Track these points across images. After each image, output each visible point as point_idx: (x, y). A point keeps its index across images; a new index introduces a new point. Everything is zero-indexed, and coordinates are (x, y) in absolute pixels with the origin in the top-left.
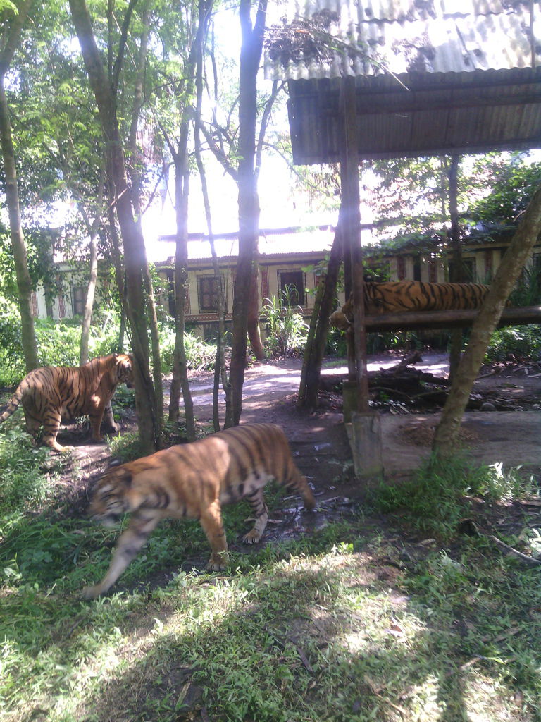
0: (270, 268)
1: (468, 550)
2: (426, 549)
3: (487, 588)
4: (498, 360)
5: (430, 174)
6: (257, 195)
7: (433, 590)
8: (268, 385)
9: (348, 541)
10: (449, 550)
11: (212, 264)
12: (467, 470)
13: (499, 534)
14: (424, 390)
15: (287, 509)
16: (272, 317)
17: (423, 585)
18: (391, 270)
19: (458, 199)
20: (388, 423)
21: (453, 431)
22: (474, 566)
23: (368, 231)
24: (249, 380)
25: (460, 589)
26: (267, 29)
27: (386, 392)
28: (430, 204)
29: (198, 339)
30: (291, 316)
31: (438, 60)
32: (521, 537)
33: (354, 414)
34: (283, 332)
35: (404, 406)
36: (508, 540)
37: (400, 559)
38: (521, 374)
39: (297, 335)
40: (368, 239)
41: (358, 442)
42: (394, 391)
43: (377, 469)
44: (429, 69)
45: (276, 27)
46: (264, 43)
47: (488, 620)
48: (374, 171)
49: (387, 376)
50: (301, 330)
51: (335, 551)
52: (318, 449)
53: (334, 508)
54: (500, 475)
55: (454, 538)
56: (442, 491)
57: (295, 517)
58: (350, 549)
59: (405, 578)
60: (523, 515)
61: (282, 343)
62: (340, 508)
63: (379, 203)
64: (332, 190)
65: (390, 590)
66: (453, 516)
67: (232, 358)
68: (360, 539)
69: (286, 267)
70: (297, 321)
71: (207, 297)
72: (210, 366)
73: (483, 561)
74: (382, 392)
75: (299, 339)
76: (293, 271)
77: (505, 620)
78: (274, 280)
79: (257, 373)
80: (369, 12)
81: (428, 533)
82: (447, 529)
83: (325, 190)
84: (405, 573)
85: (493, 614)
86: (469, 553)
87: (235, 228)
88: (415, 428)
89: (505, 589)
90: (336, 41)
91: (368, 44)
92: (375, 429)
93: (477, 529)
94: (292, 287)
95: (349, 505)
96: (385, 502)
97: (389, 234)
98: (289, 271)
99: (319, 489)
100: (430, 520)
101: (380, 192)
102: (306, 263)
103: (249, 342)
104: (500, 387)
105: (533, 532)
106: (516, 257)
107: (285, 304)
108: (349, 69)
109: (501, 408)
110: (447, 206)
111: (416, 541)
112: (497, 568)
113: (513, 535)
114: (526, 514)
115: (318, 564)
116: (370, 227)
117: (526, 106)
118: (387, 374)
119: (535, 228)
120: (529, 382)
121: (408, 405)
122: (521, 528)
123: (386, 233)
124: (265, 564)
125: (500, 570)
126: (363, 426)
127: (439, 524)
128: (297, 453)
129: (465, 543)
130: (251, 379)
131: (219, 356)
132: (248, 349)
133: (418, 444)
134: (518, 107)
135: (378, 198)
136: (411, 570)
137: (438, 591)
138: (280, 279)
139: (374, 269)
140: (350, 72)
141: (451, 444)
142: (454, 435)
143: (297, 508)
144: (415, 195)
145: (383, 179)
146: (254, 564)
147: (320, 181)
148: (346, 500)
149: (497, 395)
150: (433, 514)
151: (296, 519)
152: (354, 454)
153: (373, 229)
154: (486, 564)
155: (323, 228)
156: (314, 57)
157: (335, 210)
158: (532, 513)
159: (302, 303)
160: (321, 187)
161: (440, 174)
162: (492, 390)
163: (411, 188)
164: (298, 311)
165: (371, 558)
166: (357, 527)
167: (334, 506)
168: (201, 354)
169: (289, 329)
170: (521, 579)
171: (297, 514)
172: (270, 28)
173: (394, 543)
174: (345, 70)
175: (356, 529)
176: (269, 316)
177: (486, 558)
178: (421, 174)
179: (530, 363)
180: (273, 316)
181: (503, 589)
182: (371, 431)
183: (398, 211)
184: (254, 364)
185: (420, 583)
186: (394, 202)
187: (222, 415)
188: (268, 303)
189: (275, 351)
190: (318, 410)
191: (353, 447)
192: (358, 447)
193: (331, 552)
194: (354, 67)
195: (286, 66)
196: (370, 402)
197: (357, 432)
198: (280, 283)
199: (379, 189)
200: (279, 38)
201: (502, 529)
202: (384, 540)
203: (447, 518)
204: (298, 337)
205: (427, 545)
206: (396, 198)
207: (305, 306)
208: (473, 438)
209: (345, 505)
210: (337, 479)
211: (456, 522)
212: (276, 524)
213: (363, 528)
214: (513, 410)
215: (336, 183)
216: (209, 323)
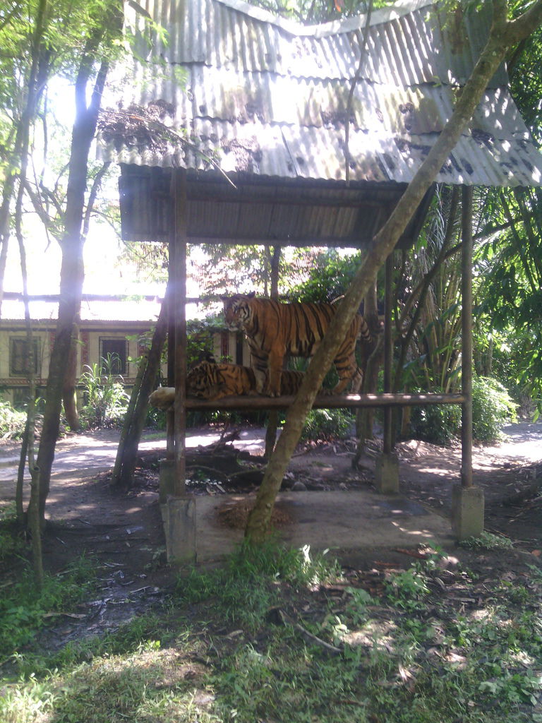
0: (92, 334)
1: (274, 641)
2: (234, 641)
3: (291, 682)
4: (310, 439)
5: (255, 256)
6: (82, 262)
7: (238, 688)
8: (82, 458)
9: (155, 638)
10: (256, 642)
11: (24, 326)
12: (277, 554)
13: (304, 622)
14: (241, 468)
15: (92, 601)
16: (90, 385)
17: (229, 683)
18: (215, 345)
19: (280, 282)
20: (204, 504)
21: (265, 517)
22: (279, 658)
23: (194, 305)
24: (60, 452)
25: (265, 685)
26: (102, 110)
27: (204, 470)
28: (254, 284)
29: (7, 405)
30: (111, 385)
31: (265, 162)
32: (325, 624)
33: (170, 497)
34: (102, 401)
35: (220, 485)
36: (312, 628)
37: (208, 654)
38: (329, 453)
39: (117, 404)
40: (193, 313)
41: (172, 527)
42: (211, 469)
43: (190, 555)
44: (256, 171)
45: (111, 111)
46: (98, 124)
47: (290, 717)
48: (203, 248)
49: (205, 454)
50: (121, 400)
51: (140, 650)
52: (129, 533)
53: (143, 599)
54: (307, 559)
55: (262, 627)
56: (252, 577)
57: (100, 611)
58: (157, 646)
59: (211, 676)
60: (326, 601)
61: (100, 412)
62: (149, 599)
63: (207, 279)
64: (160, 262)
65: (195, 691)
66: (261, 606)
67: (43, 427)
68: (167, 634)
69: (108, 334)
70: (118, 390)
71: (19, 361)
72: (17, 434)
73: (287, 652)
74: (200, 471)
75: (118, 409)
76: (115, 339)
77: (306, 716)
78: (95, 346)
79: (70, 444)
80: (203, 109)
81: (236, 623)
82: (255, 619)
83: (153, 262)
84: (212, 670)
85: (295, 709)
86: (274, 645)
87: (56, 291)
88: (229, 509)
89: (307, 682)
90: (170, 132)
91: (201, 140)
92: (190, 513)
93: (283, 618)
94: (115, 355)
95: (159, 595)
96: (195, 592)
97: (214, 310)
98: (111, 339)
99: (129, 577)
100: (240, 610)
101: (208, 269)
102: (131, 332)
103: (64, 410)
104: (310, 465)
105: (335, 620)
106: (327, 353)
107: (105, 372)
108: (182, 160)
109: (311, 487)
110: (269, 287)
111: (224, 633)
112: (301, 659)
113: (317, 623)
114: (329, 599)
115: (121, 665)
116: (196, 301)
117: (341, 209)
118: (205, 451)
119: (344, 327)
120: (337, 460)
121: (225, 484)
122: (324, 614)
123: (211, 308)
124: (64, 667)
125: (304, 660)
126: (178, 510)
127: (248, 613)
128: (108, 538)
129: (272, 634)
130: (64, 450)
131: (29, 424)
132: (62, 417)
133: (232, 526)
134: (333, 209)
135: (205, 274)
136: (217, 666)
137: (243, 688)
138: (101, 346)
139: (199, 342)
140: (182, 164)
141: (263, 529)
142: (266, 520)
143: (103, 601)
144: (241, 274)
145: (210, 257)
146: (52, 666)
147: (149, 253)
148: (156, 589)
149: (308, 474)
150: (242, 603)
151: (102, 612)
152: (168, 539)
153: (199, 303)
154: (291, 656)
155: (150, 298)
156: (147, 144)
157: (163, 282)
158: (334, 598)
159: (123, 372)
160: (149, 258)
161: (264, 258)
162: (303, 469)
163: (236, 267)
164: (119, 380)
165: (177, 654)
166: (166, 620)
167: (143, 597)
168: (8, 421)
169: (107, 399)
170: (323, 670)
171: (102, 606)
172: (105, 110)
173: (202, 637)
174: (177, 162)
175: (165, 622)
176: (88, 384)
177: (291, 649)
178: (246, 256)
179: (339, 442)
180: (92, 384)
181: (306, 682)
182: (186, 515)
183: (224, 288)
184: (67, 434)
185: (226, 681)
186: (221, 280)
187: (27, 493)
188: (87, 370)
189: (90, 420)
190: (132, 489)
191: (167, 532)
192: (171, 532)
193: (137, 650)
194: (186, 160)
195: (119, 150)
196: (187, 481)
197: (172, 516)
198: (101, 350)
199: (206, 266)
200: (113, 121)
201: (307, 617)
202: (192, 634)
203: (255, 608)
204: (117, 406)
205: (235, 637)
206: (222, 276)
207: (126, 375)
208: (284, 520)
209: (154, 595)
210: (147, 566)
211: (264, 611)
212: (79, 619)
213: (172, 621)
214: (321, 489)
215: (165, 256)
216: (20, 388)
